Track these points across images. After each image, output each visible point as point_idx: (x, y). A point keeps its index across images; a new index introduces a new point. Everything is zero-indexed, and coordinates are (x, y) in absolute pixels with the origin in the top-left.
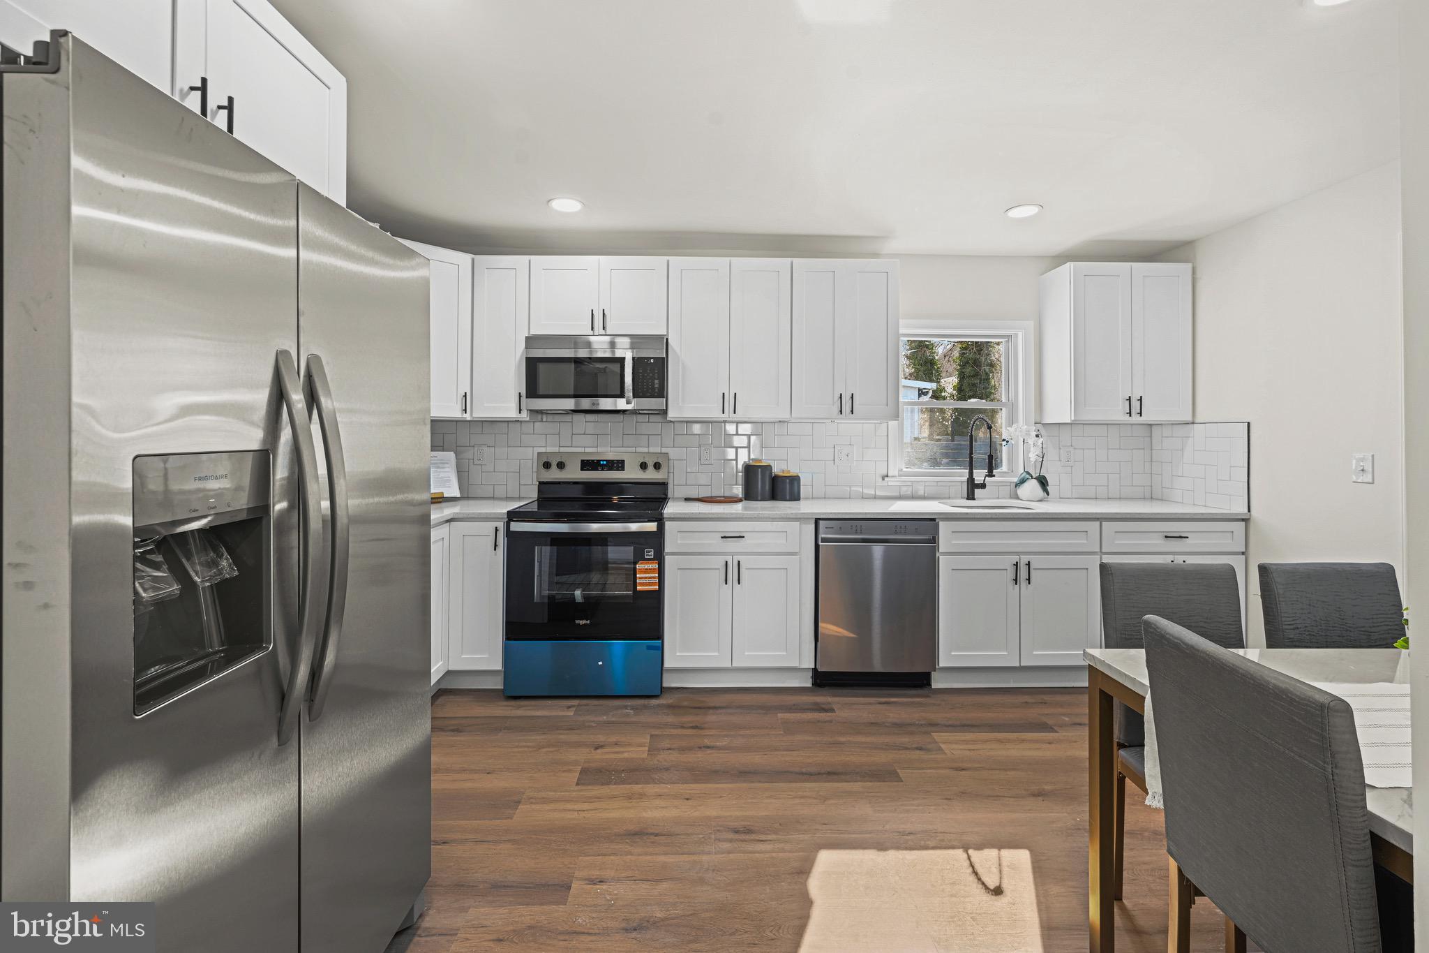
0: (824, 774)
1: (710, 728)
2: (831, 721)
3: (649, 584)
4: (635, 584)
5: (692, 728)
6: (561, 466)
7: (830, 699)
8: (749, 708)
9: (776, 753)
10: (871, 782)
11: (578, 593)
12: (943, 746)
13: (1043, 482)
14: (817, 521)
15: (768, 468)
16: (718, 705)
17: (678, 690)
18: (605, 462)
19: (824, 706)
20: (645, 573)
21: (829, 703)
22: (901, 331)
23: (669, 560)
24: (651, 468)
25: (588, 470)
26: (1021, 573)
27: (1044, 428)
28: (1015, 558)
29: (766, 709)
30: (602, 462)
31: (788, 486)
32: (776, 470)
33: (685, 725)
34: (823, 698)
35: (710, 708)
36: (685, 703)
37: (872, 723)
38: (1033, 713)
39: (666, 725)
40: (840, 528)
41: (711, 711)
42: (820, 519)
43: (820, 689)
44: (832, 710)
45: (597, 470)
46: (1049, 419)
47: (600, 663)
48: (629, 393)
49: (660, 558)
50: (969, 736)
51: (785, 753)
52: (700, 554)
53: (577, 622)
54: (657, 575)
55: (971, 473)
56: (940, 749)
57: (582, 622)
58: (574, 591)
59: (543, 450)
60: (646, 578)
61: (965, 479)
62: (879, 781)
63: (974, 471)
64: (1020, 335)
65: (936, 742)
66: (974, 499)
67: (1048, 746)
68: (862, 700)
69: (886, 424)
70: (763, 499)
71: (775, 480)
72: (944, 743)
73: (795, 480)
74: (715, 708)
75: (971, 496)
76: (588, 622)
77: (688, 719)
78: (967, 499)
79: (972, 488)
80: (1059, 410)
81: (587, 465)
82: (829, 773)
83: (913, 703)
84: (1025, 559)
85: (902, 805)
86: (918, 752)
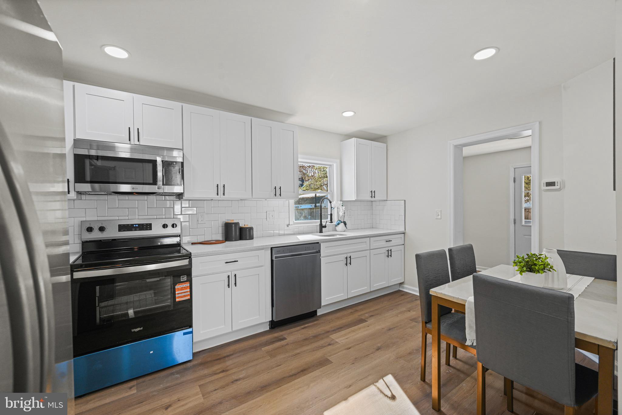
0: (300, 372)
1: (232, 369)
2: (287, 344)
3: (184, 296)
4: (174, 298)
5: (221, 372)
6: (102, 229)
7: (281, 333)
8: (244, 351)
9: (273, 370)
10: (321, 368)
11: (131, 312)
12: (337, 340)
13: (345, 224)
14: (272, 248)
15: (237, 224)
16: (228, 354)
17: (201, 353)
18: (137, 225)
19: (280, 338)
20: (181, 290)
21: (282, 336)
22: (299, 160)
23: (194, 280)
24: (170, 227)
25: (124, 231)
26: (348, 261)
27: (344, 203)
28: (345, 256)
29: (255, 348)
30: (135, 226)
31: (248, 232)
32: (241, 225)
33: (216, 372)
34: (277, 334)
35: (225, 357)
36: (209, 359)
37: (305, 339)
38: (356, 316)
39: (205, 376)
40: (283, 251)
41: (227, 359)
42: (273, 247)
43: (273, 329)
44: (284, 339)
45: (131, 230)
46: (345, 199)
47: (151, 352)
48: (160, 183)
49: (190, 280)
50: (343, 332)
51: (277, 368)
52: (213, 274)
53: (133, 330)
54: (189, 290)
55: (321, 222)
56: (337, 342)
57: (136, 330)
58: (127, 310)
59: (84, 219)
60: (182, 293)
61: (319, 224)
62: (324, 366)
63: (322, 220)
64: (335, 165)
65: (334, 340)
66: (322, 232)
67: (368, 328)
68: (294, 330)
69: (288, 201)
70: (236, 240)
71: (241, 229)
72: (336, 339)
73: (251, 229)
74: (228, 356)
75: (321, 231)
76: (142, 328)
77: (217, 367)
78: (320, 233)
79: (322, 227)
80: (350, 195)
81: (122, 228)
82: (302, 371)
83: (315, 324)
84: (348, 256)
85: (339, 374)
86: (330, 347)
